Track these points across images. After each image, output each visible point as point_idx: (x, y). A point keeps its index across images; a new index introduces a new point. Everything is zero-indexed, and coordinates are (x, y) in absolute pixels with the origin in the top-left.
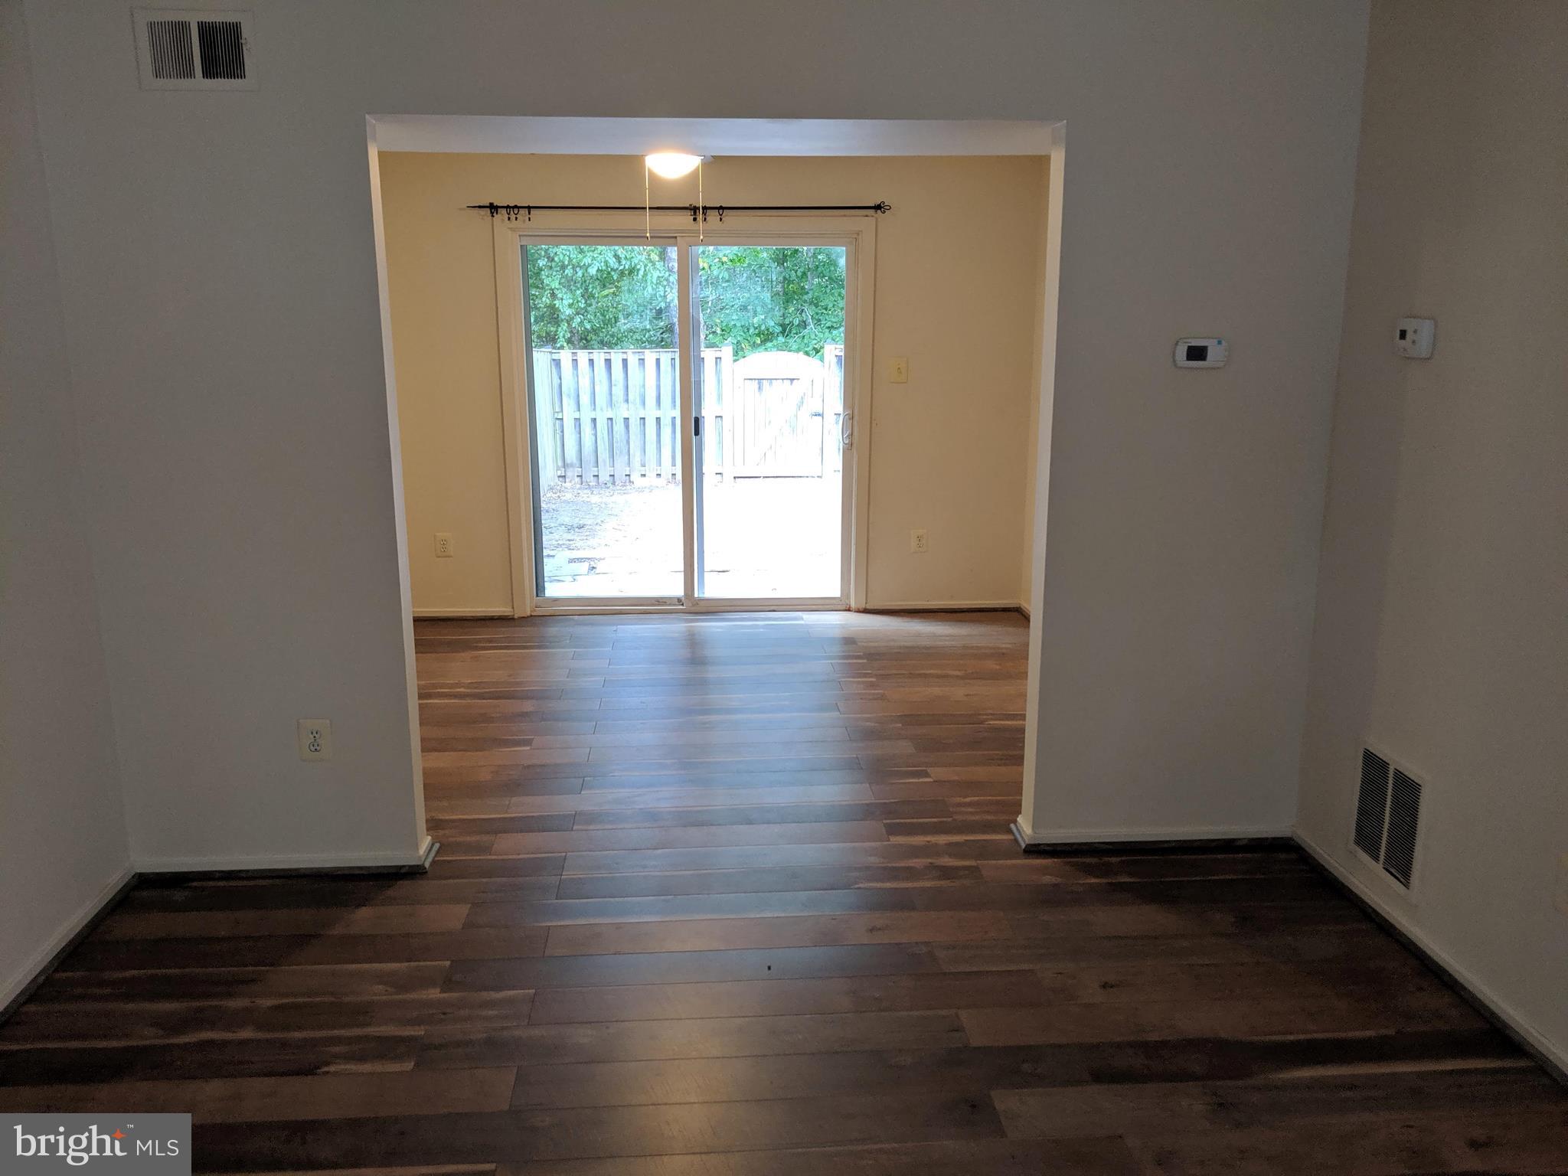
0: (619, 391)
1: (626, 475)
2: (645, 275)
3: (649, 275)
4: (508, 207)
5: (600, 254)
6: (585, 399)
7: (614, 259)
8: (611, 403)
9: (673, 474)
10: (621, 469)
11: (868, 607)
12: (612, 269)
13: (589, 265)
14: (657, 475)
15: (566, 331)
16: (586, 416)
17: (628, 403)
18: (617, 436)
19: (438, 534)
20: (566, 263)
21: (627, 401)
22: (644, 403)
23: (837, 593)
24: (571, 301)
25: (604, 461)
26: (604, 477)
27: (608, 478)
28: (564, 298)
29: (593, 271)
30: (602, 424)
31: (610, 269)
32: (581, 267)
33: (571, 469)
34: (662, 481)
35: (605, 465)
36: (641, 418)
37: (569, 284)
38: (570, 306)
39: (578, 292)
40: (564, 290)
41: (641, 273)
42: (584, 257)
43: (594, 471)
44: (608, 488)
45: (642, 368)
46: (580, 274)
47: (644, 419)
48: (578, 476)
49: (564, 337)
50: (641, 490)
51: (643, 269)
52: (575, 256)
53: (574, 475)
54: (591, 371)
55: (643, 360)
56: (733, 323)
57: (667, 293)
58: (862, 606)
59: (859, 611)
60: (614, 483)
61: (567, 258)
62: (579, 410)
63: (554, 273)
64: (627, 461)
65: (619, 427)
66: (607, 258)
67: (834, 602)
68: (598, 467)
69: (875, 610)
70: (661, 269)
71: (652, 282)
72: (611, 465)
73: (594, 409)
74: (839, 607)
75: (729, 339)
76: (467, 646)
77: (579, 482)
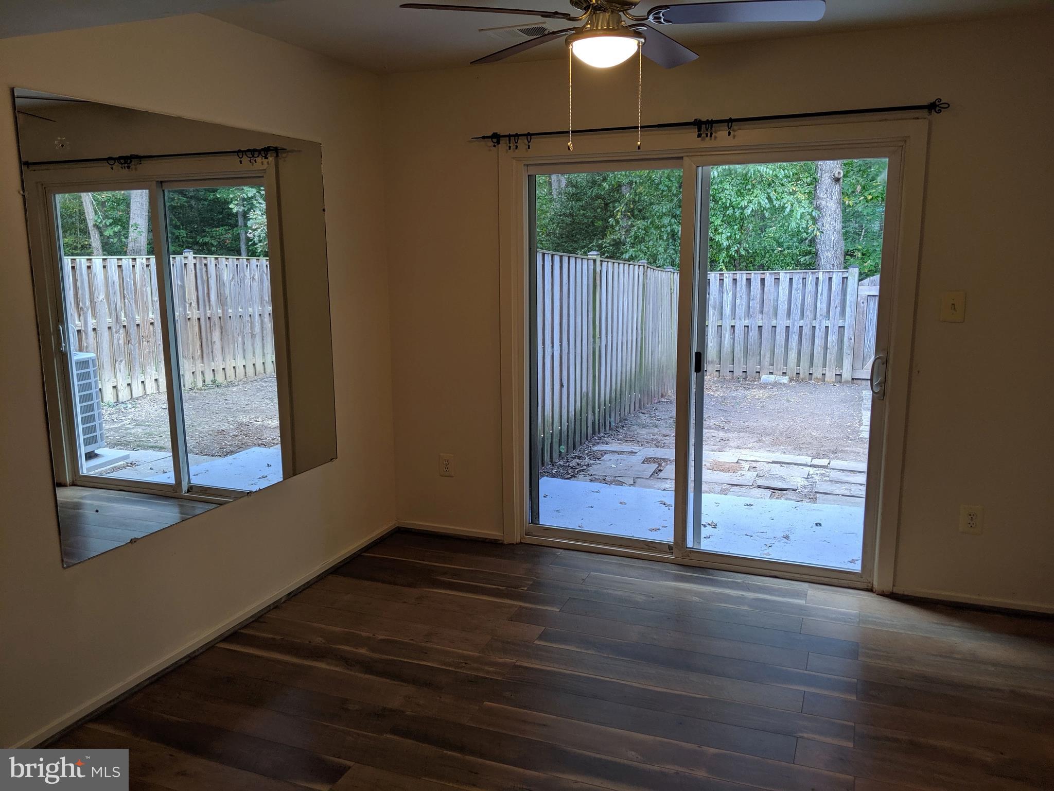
0: (755, 304)
1: (757, 372)
2: (792, 211)
3: (795, 212)
4: (509, 136)
5: (756, 197)
6: (727, 310)
7: (767, 201)
8: (748, 314)
9: (797, 373)
10: (752, 366)
11: (894, 591)
12: (764, 208)
13: (746, 207)
14: (783, 373)
15: (725, 258)
16: (727, 323)
17: (763, 313)
18: (751, 341)
19: (442, 454)
20: (728, 205)
21: (762, 312)
22: (776, 314)
23: (857, 567)
24: (729, 234)
25: (739, 360)
26: (738, 372)
27: (741, 374)
28: (724, 232)
29: (748, 212)
30: (739, 331)
31: (762, 209)
32: (739, 208)
33: (712, 365)
34: (785, 380)
35: (739, 363)
36: (773, 326)
37: (729, 221)
38: (728, 238)
39: (736, 227)
40: (725, 226)
41: (788, 210)
42: (742, 200)
43: (730, 367)
44: (739, 382)
45: (777, 287)
46: (737, 214)
47: (775, 327)
48: (716, 371)
49: (723, 262)
50: (764, 386)
51: (789, 207)
52: (735, 200)
53: (713, 370)
54: (734, 288)
55: (779, 279)
56: (873, 249)
57: (809, 226)
58: (888, 588)
59: (883, 594)
60: (745, 378)
61: (729, 202)
62: (722, 319)
63: (719, 213)
64: (758, 360)
65: (753, 333)
66: (760, 200)
67: (853, 577)
68: (733, 364)
69: (904, 595)
70: (806, 206)
71: (796, 218)
72: (745, 362)
73: (734, 319)
74: (859, 585)
75: (869, 262)
76: (429, 578)
77: (718, 376)
